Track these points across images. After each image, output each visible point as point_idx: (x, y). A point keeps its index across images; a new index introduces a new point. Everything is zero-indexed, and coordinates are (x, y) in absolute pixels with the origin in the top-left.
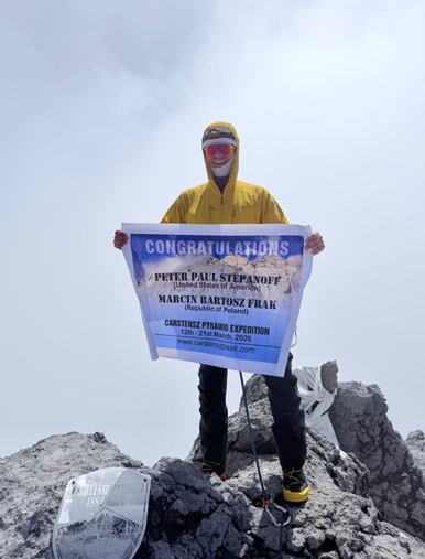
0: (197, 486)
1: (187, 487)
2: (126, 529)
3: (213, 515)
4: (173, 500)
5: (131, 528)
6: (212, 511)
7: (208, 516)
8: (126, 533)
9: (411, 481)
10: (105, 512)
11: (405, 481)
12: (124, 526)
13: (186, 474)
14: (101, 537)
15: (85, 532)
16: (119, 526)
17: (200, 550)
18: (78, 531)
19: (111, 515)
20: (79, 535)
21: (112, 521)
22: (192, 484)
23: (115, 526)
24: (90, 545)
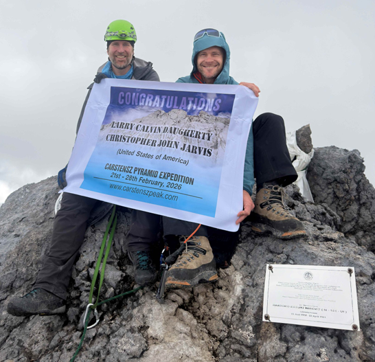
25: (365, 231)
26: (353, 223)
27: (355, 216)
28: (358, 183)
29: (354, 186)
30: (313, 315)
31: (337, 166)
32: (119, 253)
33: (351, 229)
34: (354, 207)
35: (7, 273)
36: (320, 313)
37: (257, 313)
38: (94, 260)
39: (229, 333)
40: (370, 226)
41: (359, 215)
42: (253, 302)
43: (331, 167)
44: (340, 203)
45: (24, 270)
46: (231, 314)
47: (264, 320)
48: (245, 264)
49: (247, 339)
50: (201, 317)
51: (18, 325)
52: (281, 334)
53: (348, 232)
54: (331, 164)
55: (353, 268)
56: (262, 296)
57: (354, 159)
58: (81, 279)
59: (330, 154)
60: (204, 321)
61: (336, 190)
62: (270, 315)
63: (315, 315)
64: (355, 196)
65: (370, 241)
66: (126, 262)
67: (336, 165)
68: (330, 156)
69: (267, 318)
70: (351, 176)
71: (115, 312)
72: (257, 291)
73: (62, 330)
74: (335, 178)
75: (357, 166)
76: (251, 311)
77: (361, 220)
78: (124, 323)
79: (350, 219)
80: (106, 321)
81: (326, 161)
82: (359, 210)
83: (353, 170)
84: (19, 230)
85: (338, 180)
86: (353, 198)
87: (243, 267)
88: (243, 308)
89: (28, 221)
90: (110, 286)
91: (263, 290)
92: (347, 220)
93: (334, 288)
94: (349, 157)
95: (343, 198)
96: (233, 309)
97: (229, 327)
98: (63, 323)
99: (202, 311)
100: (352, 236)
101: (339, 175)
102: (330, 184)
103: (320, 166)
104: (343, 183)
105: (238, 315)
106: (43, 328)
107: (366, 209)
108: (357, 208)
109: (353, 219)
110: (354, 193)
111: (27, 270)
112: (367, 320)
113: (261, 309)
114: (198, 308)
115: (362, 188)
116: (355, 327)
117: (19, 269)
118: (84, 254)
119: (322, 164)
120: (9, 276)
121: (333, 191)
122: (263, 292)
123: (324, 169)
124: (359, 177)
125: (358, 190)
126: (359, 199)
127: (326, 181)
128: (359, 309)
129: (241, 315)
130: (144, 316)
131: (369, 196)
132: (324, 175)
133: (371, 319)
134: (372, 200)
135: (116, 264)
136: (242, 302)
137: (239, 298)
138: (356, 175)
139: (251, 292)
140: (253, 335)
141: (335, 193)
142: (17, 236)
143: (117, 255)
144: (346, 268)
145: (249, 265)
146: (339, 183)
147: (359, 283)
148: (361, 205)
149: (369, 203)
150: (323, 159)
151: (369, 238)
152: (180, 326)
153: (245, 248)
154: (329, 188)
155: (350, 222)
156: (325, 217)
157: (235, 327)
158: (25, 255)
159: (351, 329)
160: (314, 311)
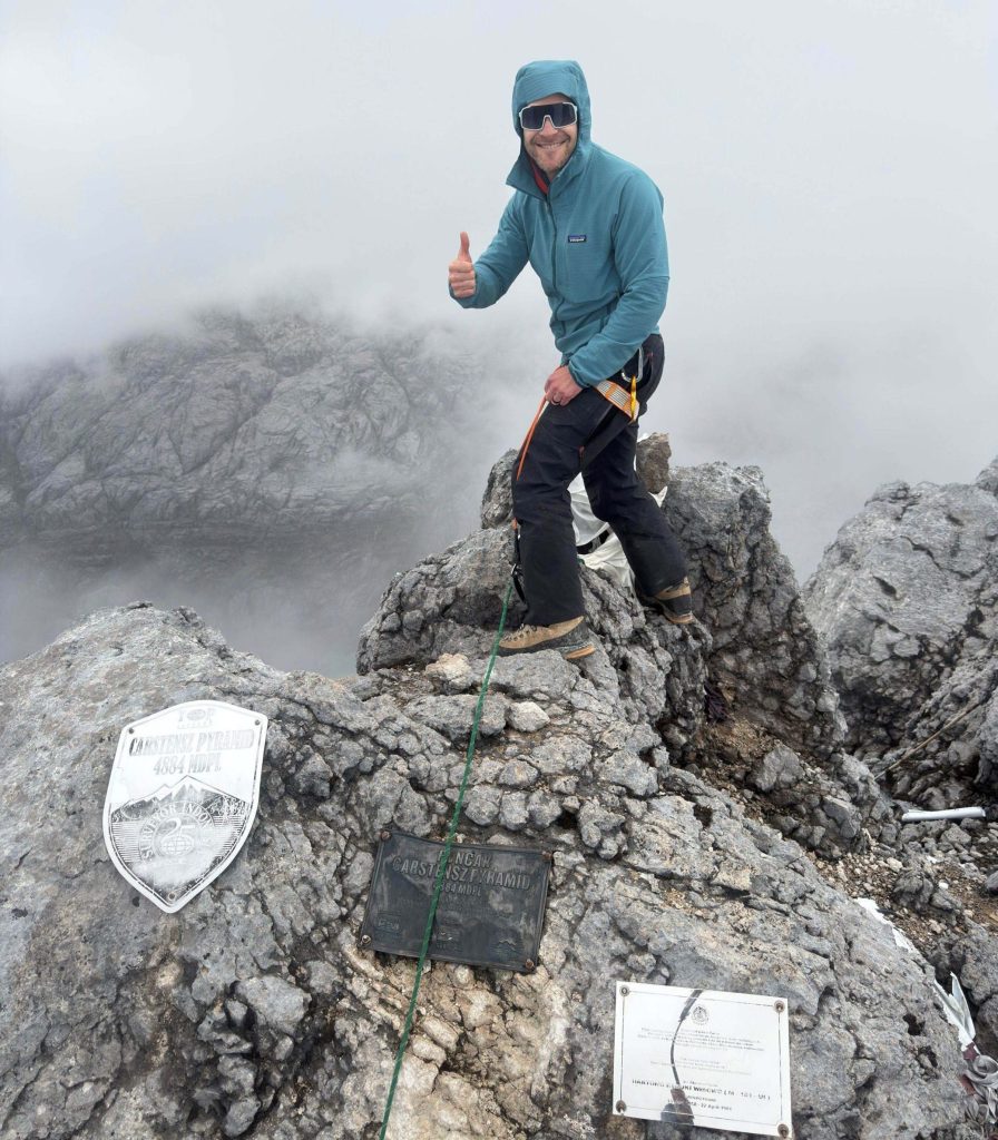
0: (351, 727)
1: (334, 728)
2: (224, 810)
3: (377, 775)
4: (307, 756)
5: (232, 808)
6: (376, 767)
7: (369, 775)
8: (225, 817)
9: (793, 651)
10: (187, 782)
11: (781, 650)
12: (220, 805)
13: (331, 706)
14: (184, 823)
15: (156, 817)
16: (212, 805)
17: (356, 827)
18: (144, 815)
19: (198, 787)
20: (147, 821)
21: (200, 798)
22: (342, 723)
23: (205, 805)
24: (167, 837)
25: (755, 649)
26: (734, 632)
27: (740, 617)
28: (752, 550)
29: (745, 556)
30: (708, 1103)
31: (715, 519)
32: (288, 941)
33: (729, 643)
34: (740, 601)
35: (24, 1026)
36: (721, 1099)
37: (600, 1091)
38: (235, 978)
39: (546, 1121)
40: (766, 640)
41: (748, 615)
42: (591, 1066)
43: (703, 521)
44: (713, 594)
45: (64, 1006)
46: (547, 1086)
47: (615, 1112)
48: (567, 959)
49: (579, 1133)
50: (484, 1074)
51: (83, 1127)
52: (646, 1132)
53: (723, 647)
54: (702, 513)
55: (785, 1001)
56: (611, 1057)
57: (751, 502)
58: (214, 1029)
59: (701, 488)
60: (492, 1083)
61: (706, 565)
62: (627, 1104)
63: (712, 1103)
64: (743, 578)
65: (763, 672)
66: (305, 953)
67: (714, 516)
68: (703, 494)
69: (621, 1106)
70: (742, 538)
71: (300, 1079)
72: (598, 1043)
73: (189, 1131)
74: (707, 541)
75: (756, 516)
76: (588, 1087)
77: (750, 626)
78: (327, 1115)
79: (729, 624)
80: (285, 1110)
81: (694, 505)
82: (748, 606)
83: (746, 525)
84: (22, 896)
85: (714, 547)
86: (740, 581)
87: (563, 966)
88: (572, 1073)
89: (36, 861)
90: (283, 1034)
91: (612, 1042)
92: (723, 625)
93: (749, 1045)
94: (743, 496)
95: (719, 582)
96: (551, 1075)
97: (544, 1110)
98: (186, 1115)
99: (484, 1060)
100: (730, 656)
101: (717, 537)
102: (696, 551)
103: (680, 514)
104: (723, 556)
105: (561, 1090)
106: (144, 1130)
107: (763, 602)
108: (745, 601)
109: (734, 624)
110: (744, 572)
111: (72, 1004)
112: (803, 1109)
113: (607, 1084)
114: (477, 1056)
115: (759, 559)
116: (783, 1130)
117: (52, 1006)
118: (208, 964)
119: (684, 509)
120: (32, 1032)
121: (701, 565)
122: (612, 1046)
123: (687, 520)
124: (756, 537)
125: (751, 566)
126: (751, 583)
127: (688, 546)
128: (792, 1088)
129: (568, 1088)
130: (367, 1100)
131: (772, 577)
132: (686, 533)
133: (811, 1109)
134: (776, 587)
135: (285, 970)
136: (569, 1061)
137: (561, 1052)
138: (751, 534)
139: (587, 1042)
140: (593, 1130)
141: (703, 570)
142: (19, 913)
143: (284, 948)
144: (773, 1000)
145: (575, 959)
146: (715, 552)
147: (794, 1028)
148: (753, 595)
149: (770, 593)
150: (688, 500)
151: (761, 665)
152: (447, 1116)
153: (565, 914)
154: (692, 560)
155: (728, 628)
156: (687, 644)
157: (556, 1111)
158: (56, 971)
159: (775, 1133)
160: (711, 1096)
